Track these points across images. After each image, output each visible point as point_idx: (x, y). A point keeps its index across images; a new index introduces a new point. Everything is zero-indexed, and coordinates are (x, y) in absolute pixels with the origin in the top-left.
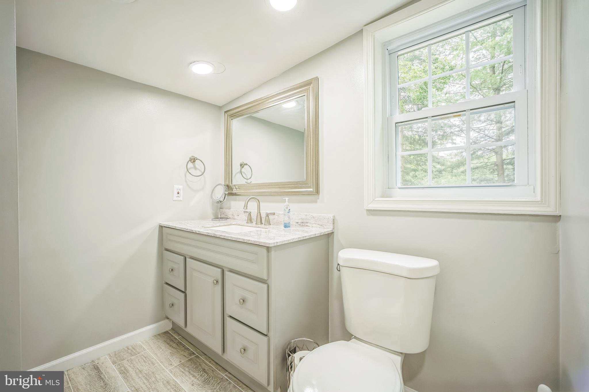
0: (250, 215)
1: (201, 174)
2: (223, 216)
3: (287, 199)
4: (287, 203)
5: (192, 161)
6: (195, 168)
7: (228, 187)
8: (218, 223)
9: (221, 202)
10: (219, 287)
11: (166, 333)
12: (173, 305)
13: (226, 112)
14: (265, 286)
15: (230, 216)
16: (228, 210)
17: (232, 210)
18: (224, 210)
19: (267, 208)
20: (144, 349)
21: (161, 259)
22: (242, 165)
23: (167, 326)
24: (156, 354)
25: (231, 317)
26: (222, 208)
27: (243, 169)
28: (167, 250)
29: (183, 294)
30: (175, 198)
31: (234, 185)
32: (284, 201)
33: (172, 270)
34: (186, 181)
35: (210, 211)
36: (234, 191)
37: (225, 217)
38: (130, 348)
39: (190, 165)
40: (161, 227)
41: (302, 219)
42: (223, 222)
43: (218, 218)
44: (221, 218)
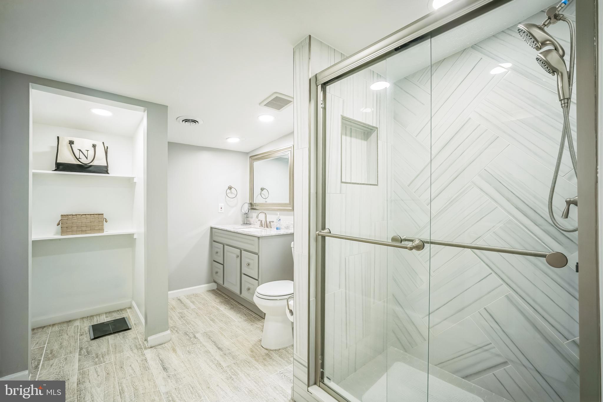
0: (262, 222)
1: (235, 196)
2: (248, 223)
3: (278, 213)
4: (278, 216)
5: (230, 189)
6: (231, 193)
7: (251, 204)
8: (245, 226)
9: (246, 214)
10: (239, 259)
11: (213, 290)
12: (217, 273)
13: (251, 157)
14: (257, 256)
15: (252, 223)
16: (251, 219)
17: (253, 219)
18: (249, 219)
19: (270, 218)
20: (202, 295)
21: (211, 246)
22: (262, 189)
23: (214, 286)
24: (208, 297)
25: (244, 274)
26: (248, 218)
27: (263, 191)
28: (215, 241)
29: (222, 266)
30: (220, 211)
31: (255, 203)
32: (277, 214)
33: (217, 253)
34: (226, 201)
35: (240, 219)
36: (254, 207)
37: (250, 223)
38: (195, 294)
39: (229, 191)
40: (212, 228)
41: (287, 225)
42: (248, 226)
43: (245, 224)
44: (246, 224)
